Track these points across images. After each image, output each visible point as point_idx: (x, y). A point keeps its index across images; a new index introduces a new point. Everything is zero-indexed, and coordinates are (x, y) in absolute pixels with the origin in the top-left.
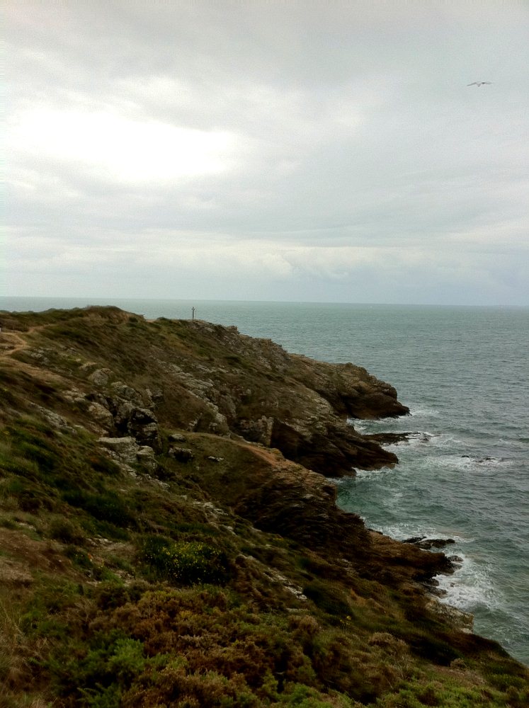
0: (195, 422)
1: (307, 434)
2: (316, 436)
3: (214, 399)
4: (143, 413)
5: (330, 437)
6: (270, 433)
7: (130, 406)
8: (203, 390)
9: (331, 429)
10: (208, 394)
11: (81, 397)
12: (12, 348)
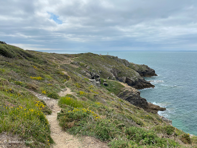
0: (108, 77)
1: (134, 80)
2: (136, 81)
3: (113, 73)
4: (97, 75)
5: (139, 81)
6: (125, 80)
7: (94, 74)
8: (110, 70)
9: (139, 80)
10: (111, 71)
11: (85, 72)
12: (70, 61)
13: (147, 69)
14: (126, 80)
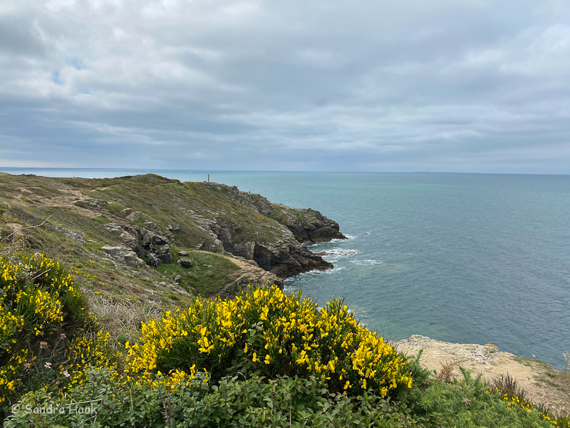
0: (201, 245)
1: (276, 251)
2: (282, 253)
3: (217, 231)
4: (160, 239)
5: (291, 254)
6: (253, 251)
7: (151, 234)
8: (209, 225)
9: (292, 249)
10: (212, 228)
11: (116, 229)
12: (77, 199)
13: (318, 221)
14: (255, 250)
